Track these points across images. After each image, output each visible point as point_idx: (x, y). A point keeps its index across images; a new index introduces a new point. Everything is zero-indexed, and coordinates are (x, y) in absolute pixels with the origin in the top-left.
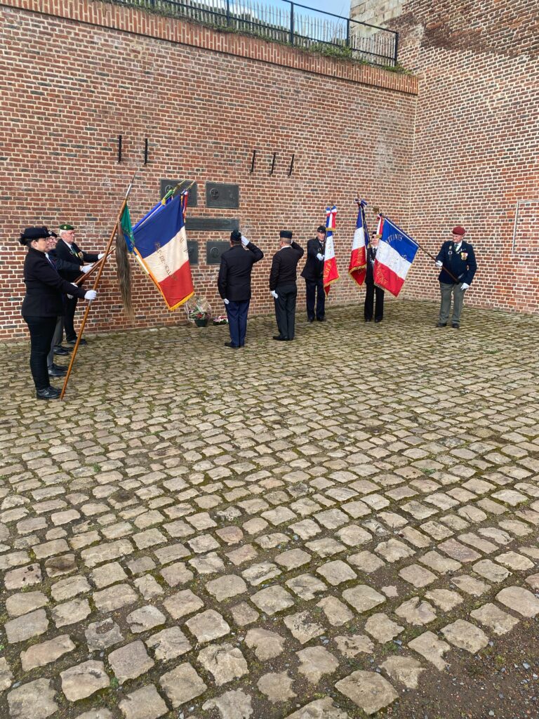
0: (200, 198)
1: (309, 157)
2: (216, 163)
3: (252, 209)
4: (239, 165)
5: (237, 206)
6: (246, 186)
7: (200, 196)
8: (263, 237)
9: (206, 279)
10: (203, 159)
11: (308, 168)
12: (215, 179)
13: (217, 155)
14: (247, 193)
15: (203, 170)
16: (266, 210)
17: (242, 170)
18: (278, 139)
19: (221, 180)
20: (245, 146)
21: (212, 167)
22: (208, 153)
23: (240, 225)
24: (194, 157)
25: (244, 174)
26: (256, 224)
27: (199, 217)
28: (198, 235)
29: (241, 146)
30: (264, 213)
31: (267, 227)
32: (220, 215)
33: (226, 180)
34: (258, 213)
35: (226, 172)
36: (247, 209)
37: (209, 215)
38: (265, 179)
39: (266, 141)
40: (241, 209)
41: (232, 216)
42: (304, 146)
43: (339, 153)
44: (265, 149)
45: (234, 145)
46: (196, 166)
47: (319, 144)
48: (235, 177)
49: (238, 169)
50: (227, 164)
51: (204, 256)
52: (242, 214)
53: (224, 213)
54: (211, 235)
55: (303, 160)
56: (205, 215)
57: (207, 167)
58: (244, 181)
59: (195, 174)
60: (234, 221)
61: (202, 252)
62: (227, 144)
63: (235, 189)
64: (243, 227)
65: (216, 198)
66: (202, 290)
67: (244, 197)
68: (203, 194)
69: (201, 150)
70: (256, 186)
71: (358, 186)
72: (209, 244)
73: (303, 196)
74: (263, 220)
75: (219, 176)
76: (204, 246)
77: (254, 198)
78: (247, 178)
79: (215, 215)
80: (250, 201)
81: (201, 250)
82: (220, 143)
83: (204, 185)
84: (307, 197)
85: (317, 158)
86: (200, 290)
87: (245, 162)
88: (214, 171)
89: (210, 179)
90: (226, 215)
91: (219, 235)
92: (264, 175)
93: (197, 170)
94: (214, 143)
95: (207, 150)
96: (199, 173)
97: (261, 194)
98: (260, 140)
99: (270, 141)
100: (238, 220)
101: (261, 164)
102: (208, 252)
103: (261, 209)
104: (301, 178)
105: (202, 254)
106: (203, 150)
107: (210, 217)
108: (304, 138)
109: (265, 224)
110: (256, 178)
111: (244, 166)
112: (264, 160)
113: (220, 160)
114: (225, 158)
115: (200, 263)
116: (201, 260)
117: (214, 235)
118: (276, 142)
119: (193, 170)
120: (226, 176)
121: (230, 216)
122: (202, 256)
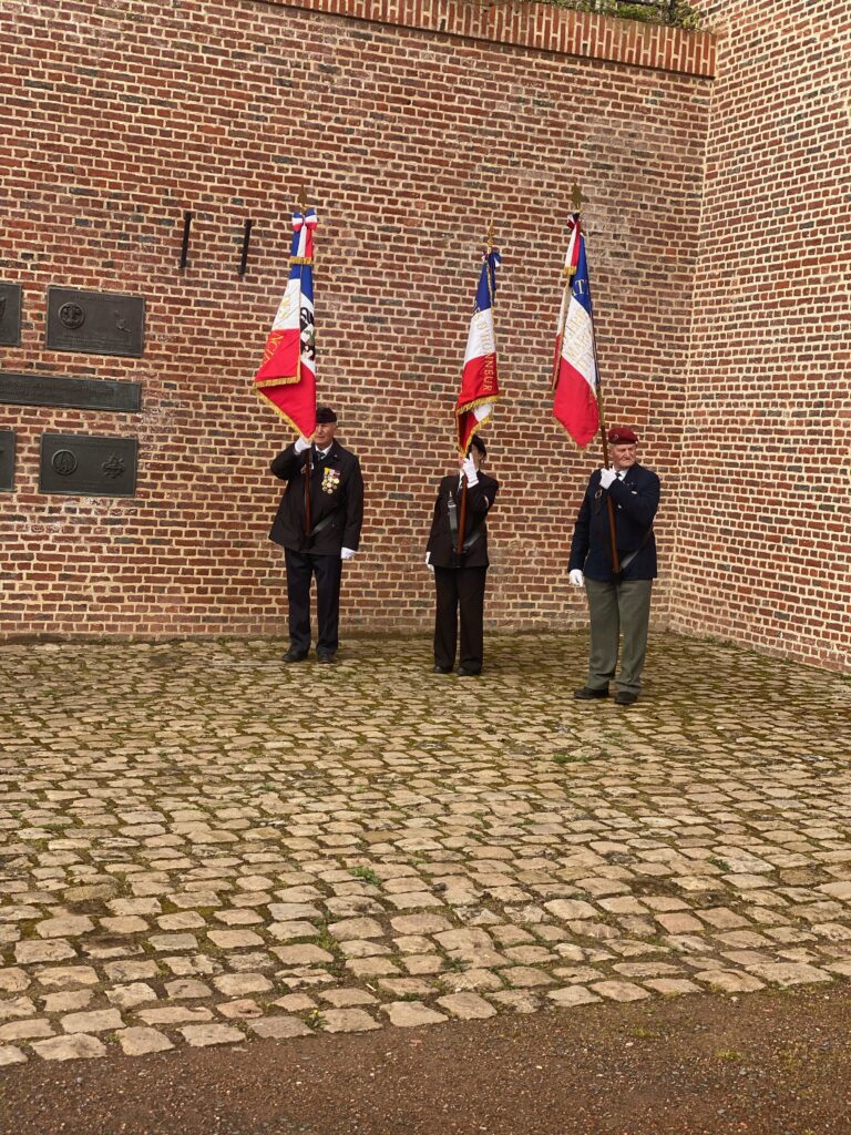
0: (28, 326)
1: (361, 236)
2: (80, 242)
3: (181, 359)
4: (150, 249)
5: (136, 350)
6: (167, 300)
7: (30, 320)
8: (212, 433)
9: (35, 529)
10: (45, 229)
11: (355, 263)
12: (74, 281)
13: (85, 223)
14: (169, 320)
15: (41, 257)
16: (225, 363)
17: (158, 260)
18: (267, 186)
19: (96, 282)
20: (167, 202)
21: (68, 250)
22: (58, 215)
23: (145, 399)
24: (18, 225)
25: (164, 270)
26: (195, 397)
27: (24, 371)
28: (19, 417)
29: (155, 201)
30: (218, 371)
31: (227, 408)
32: (85, 370)
33: (107, 284)
34: (200, 370)
35: (110, 265)
36: (167, 358)
37: (53, 368)
38: (224, 287)
39: (233, 192)
40: (149, 357)
41: (123, 373)
42: (347, 206)
43: (455, 227)
44: (228, 211)
45: (136, 198)
46: (20, 245)
47: (393, 202)
48: (136, 277)
49: (143, 259)
50: (112, 245)
51: (32, 470)
52: (151, 370)
53: (97, 365)
54: (55, 420)
55: (343, 243)
56: (40, 366)
57: (55, 249)
58: (160, 290)
59: (19, 265)
60: (126, 386)
61: (27, 460)
62: (116, 196)
63: (136, 306)
64: (154, 403)
65: (75, 327)
66: (22, 557)
67: (159, 329)
68: (39, 317)
69: (38, 207)
70: (198, 303)
71: (514, 315)
72: (48, 442)
73: (340, 334)
74: (216, 390)
75: (90, 272)
76: (35, 445)
77: (187, 331)
78: (169, 281)
79: (71, 369)
80: (178, 340)
81: (25, 454)
82: (94, 193)
83: (43, 294)
84: (351, 335)
85: (387, 239)
86: (14, 557)
87: (167, 242)
88: (74, 261)
89: (62, 280)
90: (102, 372)
91: (82, 419)
92: (225, 277)
93: (25, 256)
94: (77, 192)
95: (56, 209)
96: (29, 263)
97: (209, 323)
98: (213, 189)
99: (242, 192)
100: (140, 387)
101: (214, 248)
102: (43, 461)
103: (208, 361)
104: (336, 288)
105: (27, 466)
106: (45, 208)
107: (54, 373)
108: (345, 187)
109: (220, 399)
110: (198, 284)
111: (161, 251)
112: (216, 240)
113: (94, 234)
114: (108, 229)
115: (19, 486)
116: (22, 479)
117: (64, 418)
118: (263, 195)
119: (14, 255)
120: (108, 274)
121: (114, 373)
122: (27, 471)
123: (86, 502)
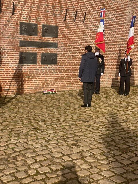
0: (39, 32)
1: (93, 13)
2: (47, 15)
3: (64, 38)
4: (59, 16)
5: (57, 36)
6: (62, 26)
7: (39, 31)
8: (69, 52)
9: (41, 71)
10: (41, 13)
11: (93, 19)
12: (47, 23)
13: (48, 11)
14: (62, 30)
15: (41, 18)
16: (71, 38)
17: (60, 19)
18: (78, 4)
19: (50, 23)
20: (62, 7)
21: (45, 17)
22: (44, 10)
23: (58, 46)
24: (37, 12)
25: (61, 21)
26: (66, 45)
27: (38, 41)
28: (37, 50)
29: (60, 7)
30: (70, 40)
31: (72, 47)
32: (48, 40)
33: (52, 23)
34: (68, 40)
35: (52, 20)
36: (62, 38)
37: (43, 40)
38: (71, 24)
39: (73, 5)
40: (59, 38)
41: (55, 41)
42: (91, 8)
43: (108, 12)
44: (72, 9)
45: (57, 6)
46: (37, 16)
47: (99, 7)
48: (57, 22)
49: (58, 18)
50: (53, 16)
51: (40, 60)
52: (59, 40)
53: (50, 39)
54: (44, 50)
55: (90, 15)
56: (41, 40)
57: (43, 17)
58: (61, 24)
59: (37, 20)
60: (55, 43)
61: (39, 58)
62: (53, 6)
63: (56, 28)
64: (60, 46)
65: (47, 32)
66: (38, 77)
67: (61, 32)
68: (41, 30)
69: (40, 8)
70: (67, 27)
71: (117, 28)
72: (43, 54)
73: (90, 32)
74: (70, 44)
75: (49, 21)
76: (40, 55)
77: (65, 32)
78: (62, 23)
79: (46, 40)
80: (64, 34)
81: (39, 57)
82: (50, 5)
83: (41, 26)
84: (92, 33)
85: (97, 14)
86: (37, 77)
87: (62, 15)
88: (46, 19)
89: (44, 23)
90: (51, 41)
91: (48, 50)
92: (71, 22)
93: (38, 18)
94: (47, 5)
95: (43, 9)
96: (39, 19)
97: (69, 31)
98: (70, 5)
99: (74, 5)
100: (57, 43)
101: (70, 16)
102: (42, 58)
103: (69, 38)
104: (89, 24)
105: (39, 59)
106: (41, 8)
107: (43, 41)
108: (91, 4)
109: (71, 45)
110: (67, 23)
111: (61, 17)
112: (71, 14)
113: (50, 13)
114: (52, 13)
115: (38, 63)
116: (38, 62)
117: (45, 50)
118: (78, 6)
119: (36, 18)
120: (52, 22)
121: (53, 41)
122: (39, 60)
123: (49, 66)
